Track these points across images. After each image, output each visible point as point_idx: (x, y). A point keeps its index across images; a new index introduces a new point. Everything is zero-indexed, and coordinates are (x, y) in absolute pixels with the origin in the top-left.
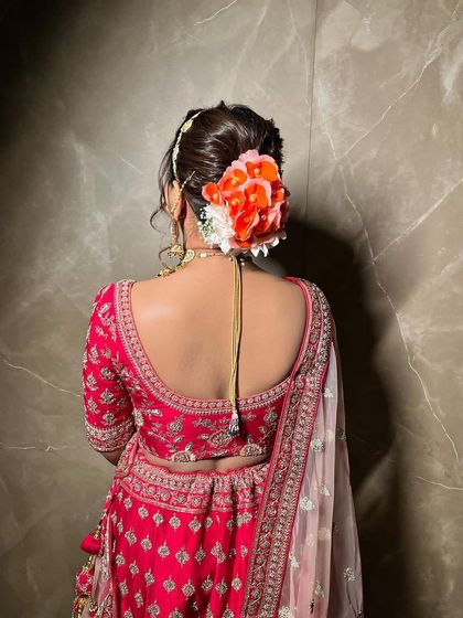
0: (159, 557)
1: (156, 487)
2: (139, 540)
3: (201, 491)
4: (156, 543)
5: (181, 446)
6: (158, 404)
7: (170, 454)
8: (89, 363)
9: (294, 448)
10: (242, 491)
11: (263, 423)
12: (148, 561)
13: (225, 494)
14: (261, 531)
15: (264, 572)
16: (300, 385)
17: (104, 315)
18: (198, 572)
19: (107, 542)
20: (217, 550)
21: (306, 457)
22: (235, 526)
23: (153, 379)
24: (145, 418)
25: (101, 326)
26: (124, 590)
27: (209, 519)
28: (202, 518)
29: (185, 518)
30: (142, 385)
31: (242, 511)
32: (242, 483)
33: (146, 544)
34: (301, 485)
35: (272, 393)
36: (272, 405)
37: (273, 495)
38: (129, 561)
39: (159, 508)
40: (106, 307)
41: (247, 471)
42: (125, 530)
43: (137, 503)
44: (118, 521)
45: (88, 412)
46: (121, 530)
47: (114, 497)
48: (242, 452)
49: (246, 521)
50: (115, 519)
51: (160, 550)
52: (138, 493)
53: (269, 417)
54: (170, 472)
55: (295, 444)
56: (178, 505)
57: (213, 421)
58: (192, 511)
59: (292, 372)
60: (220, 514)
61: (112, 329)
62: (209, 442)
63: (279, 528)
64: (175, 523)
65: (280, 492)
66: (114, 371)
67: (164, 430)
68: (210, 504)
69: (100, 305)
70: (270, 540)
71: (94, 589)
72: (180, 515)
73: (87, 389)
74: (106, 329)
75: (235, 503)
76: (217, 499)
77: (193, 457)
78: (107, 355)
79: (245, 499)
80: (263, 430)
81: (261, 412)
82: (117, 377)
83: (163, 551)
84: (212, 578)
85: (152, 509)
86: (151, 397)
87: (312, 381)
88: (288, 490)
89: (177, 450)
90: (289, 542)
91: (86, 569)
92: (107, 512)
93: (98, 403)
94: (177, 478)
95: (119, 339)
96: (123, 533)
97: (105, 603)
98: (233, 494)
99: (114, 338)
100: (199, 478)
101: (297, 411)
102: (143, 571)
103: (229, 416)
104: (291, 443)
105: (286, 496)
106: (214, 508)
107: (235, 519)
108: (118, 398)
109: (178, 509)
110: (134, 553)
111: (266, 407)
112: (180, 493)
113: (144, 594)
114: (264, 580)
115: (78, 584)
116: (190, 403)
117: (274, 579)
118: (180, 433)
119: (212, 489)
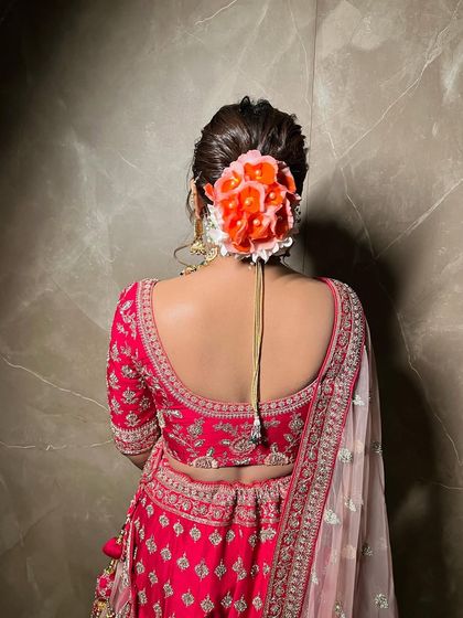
0: (178, 569)
1: (178, 495)
2: (159, 549)
3: (223, 503)
4: (176, 554)
5: (202, 451)
6: (177, 405)
7: (192, 459)
8: (111, 361)
9: (319, 457)
10: (267, 505)
11: (289, 431)
12: (167, 571)
13: (249, 508)
14: (283, 543)
15: (285, 587)
16: (328, 389)
17: (125, 312)
18: (218, 588)
19: (128, 549)
20: (238, 566)
21: (333, 467)
22: (258, 541)
23: (172, 379)
24: (166, 419)
25: (122, 323)
26: (143, 600)
27: (231, 532)
28: (224, 531)
29: (206, 530)
30: (161, 384)
31: (266, 526)
32: (267, 497)
33: (166, 554)
34: (326, 496)
35: (296, 397)
36: (297, 411)
37: (296, 506)
38: (148, 570)
39: (180, 517)
40: (128, 304)
41: (273, 484)
42: (146, 537)
43: (158, 511)
44: (141, 527)
45: (113, 413)
46: (142, 537)
47: (138, 502)
48: (267, 461)
49: (270, 537)
50: (138, 525)
51: (179, 562)
52: (160, 500)
53: (295, 424)
54: (192, 481)
55: (322, 452)
56: (199, 516)
57: (234, 426)
58: (213, 523)
59: (319, 376)
60: (243, 528)
61: (133, 327)
62: (231, 448)
63: (302, 540)
64: (195, 534)
65: (304, 503)
66: (134, 370)
67: (185, 432)
68: (232, 516)
69: (122, 303)
70: (292, 553)
71: (113, 594)
72: (200, 526)
73: (110, 389)
74: (127, 327)
75: (259, 518)
76: (241, 512)
77: (214, 463)
78: (127, 353)
79: (269, 514)
80: (288, 438)
81: (285, 418)
82: (138, 376)
83: (183, 563)
84: (232, 595)
85: (173, 518)
86: (171, 397)
87: (341, 386)
88: (313, 501)
89: (199, 455)
90: (312, 556)
91: (107, 573)
92: (131, 517)
93: (121, 403)
94: (199, 487)
95: (139, 336)
96: (144, 541)
97: (123, 609)
98: (257, 507)
99: (134, 335)
100: (222, 490)
101: (324, 418)
102: (162, 582)
103: (251, 421)
104: (316, 451)
105: (310, 508)
106: (236, 521)
107: (258, 534)
108: (140, 398)
109: (198, 520)
110: (154, 561)
111: (290, 413)
112: (201, 503)
113: (162, 605)
114: (284, 596)
115: (98, 587)
116: (209, 405)
117: (295, 595)
118: (200, 437)
119: (235, 501)
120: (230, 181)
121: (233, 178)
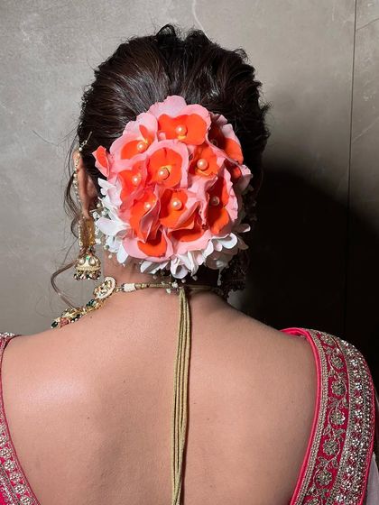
120: (135, 143)
121: (140, 137)
